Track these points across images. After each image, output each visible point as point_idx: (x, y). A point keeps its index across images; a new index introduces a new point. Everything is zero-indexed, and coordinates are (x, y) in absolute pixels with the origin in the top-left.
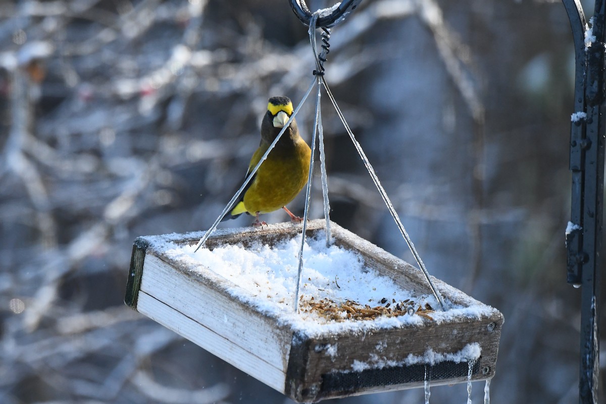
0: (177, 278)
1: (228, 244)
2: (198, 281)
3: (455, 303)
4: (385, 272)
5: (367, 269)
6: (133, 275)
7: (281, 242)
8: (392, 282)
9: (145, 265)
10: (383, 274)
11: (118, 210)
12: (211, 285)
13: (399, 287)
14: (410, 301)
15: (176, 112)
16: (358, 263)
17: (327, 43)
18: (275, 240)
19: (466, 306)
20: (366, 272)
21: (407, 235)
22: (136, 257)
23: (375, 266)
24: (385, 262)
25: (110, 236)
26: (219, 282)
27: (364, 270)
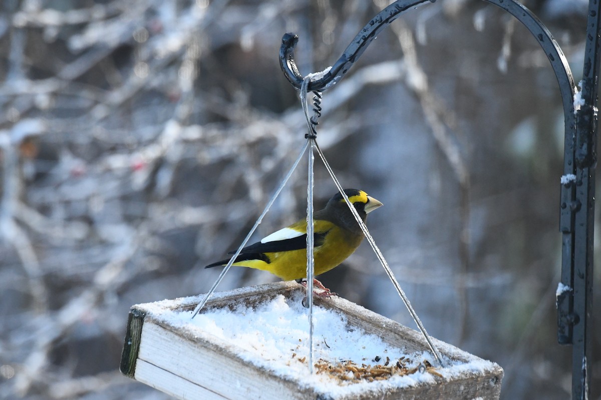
0: (181, 345)
1: (216, 308)
2: (205, 347)
3: (453, 359)
4: (371, 330)
5: (352, 328)
6: (129, 343)
7: (262, 304)
8: (380, 340)
9: (143, 333)
10: (369, 332)
11: (107, 277)
12: (220, 351)
13: (388, 344)
14: (406, 358)
15: (165, 179)
16: (341, 322)
17: (318, 107)
18: (257, 303)
19: (466, 362)
20: (352, 331)
21: (403, 294)
22: (132, 326)
23: (360, 325)
24: (371, 320)
25: (100, 301)
26: (228, 347)
27: (349, 328)
